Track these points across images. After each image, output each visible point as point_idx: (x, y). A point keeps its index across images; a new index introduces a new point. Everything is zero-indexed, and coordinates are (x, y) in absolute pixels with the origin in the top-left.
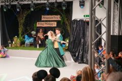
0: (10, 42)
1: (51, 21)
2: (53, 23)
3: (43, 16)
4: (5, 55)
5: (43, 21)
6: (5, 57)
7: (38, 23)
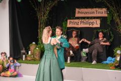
0: (23, 51)
1: (92, 18)
2: (94, 20)
3: (77, 10)
4: (15, 73)
5: (78, 18)
6: (15, 76)
7: (69, 21)
